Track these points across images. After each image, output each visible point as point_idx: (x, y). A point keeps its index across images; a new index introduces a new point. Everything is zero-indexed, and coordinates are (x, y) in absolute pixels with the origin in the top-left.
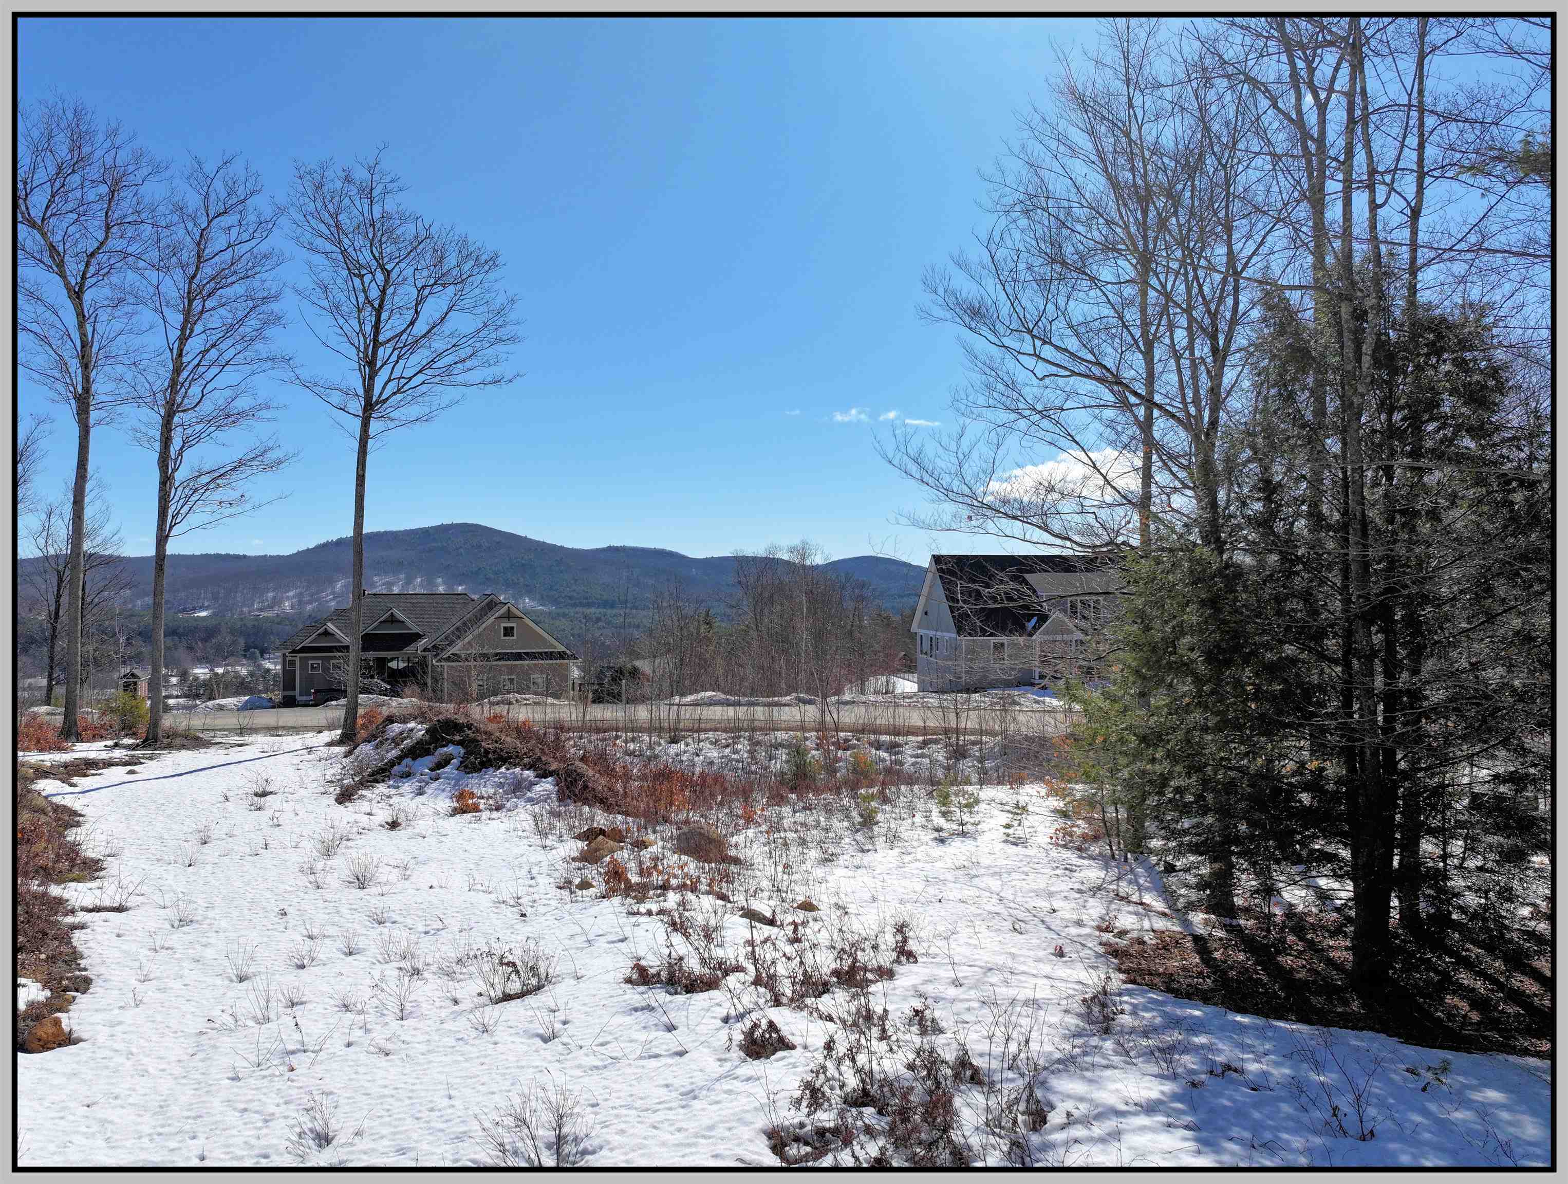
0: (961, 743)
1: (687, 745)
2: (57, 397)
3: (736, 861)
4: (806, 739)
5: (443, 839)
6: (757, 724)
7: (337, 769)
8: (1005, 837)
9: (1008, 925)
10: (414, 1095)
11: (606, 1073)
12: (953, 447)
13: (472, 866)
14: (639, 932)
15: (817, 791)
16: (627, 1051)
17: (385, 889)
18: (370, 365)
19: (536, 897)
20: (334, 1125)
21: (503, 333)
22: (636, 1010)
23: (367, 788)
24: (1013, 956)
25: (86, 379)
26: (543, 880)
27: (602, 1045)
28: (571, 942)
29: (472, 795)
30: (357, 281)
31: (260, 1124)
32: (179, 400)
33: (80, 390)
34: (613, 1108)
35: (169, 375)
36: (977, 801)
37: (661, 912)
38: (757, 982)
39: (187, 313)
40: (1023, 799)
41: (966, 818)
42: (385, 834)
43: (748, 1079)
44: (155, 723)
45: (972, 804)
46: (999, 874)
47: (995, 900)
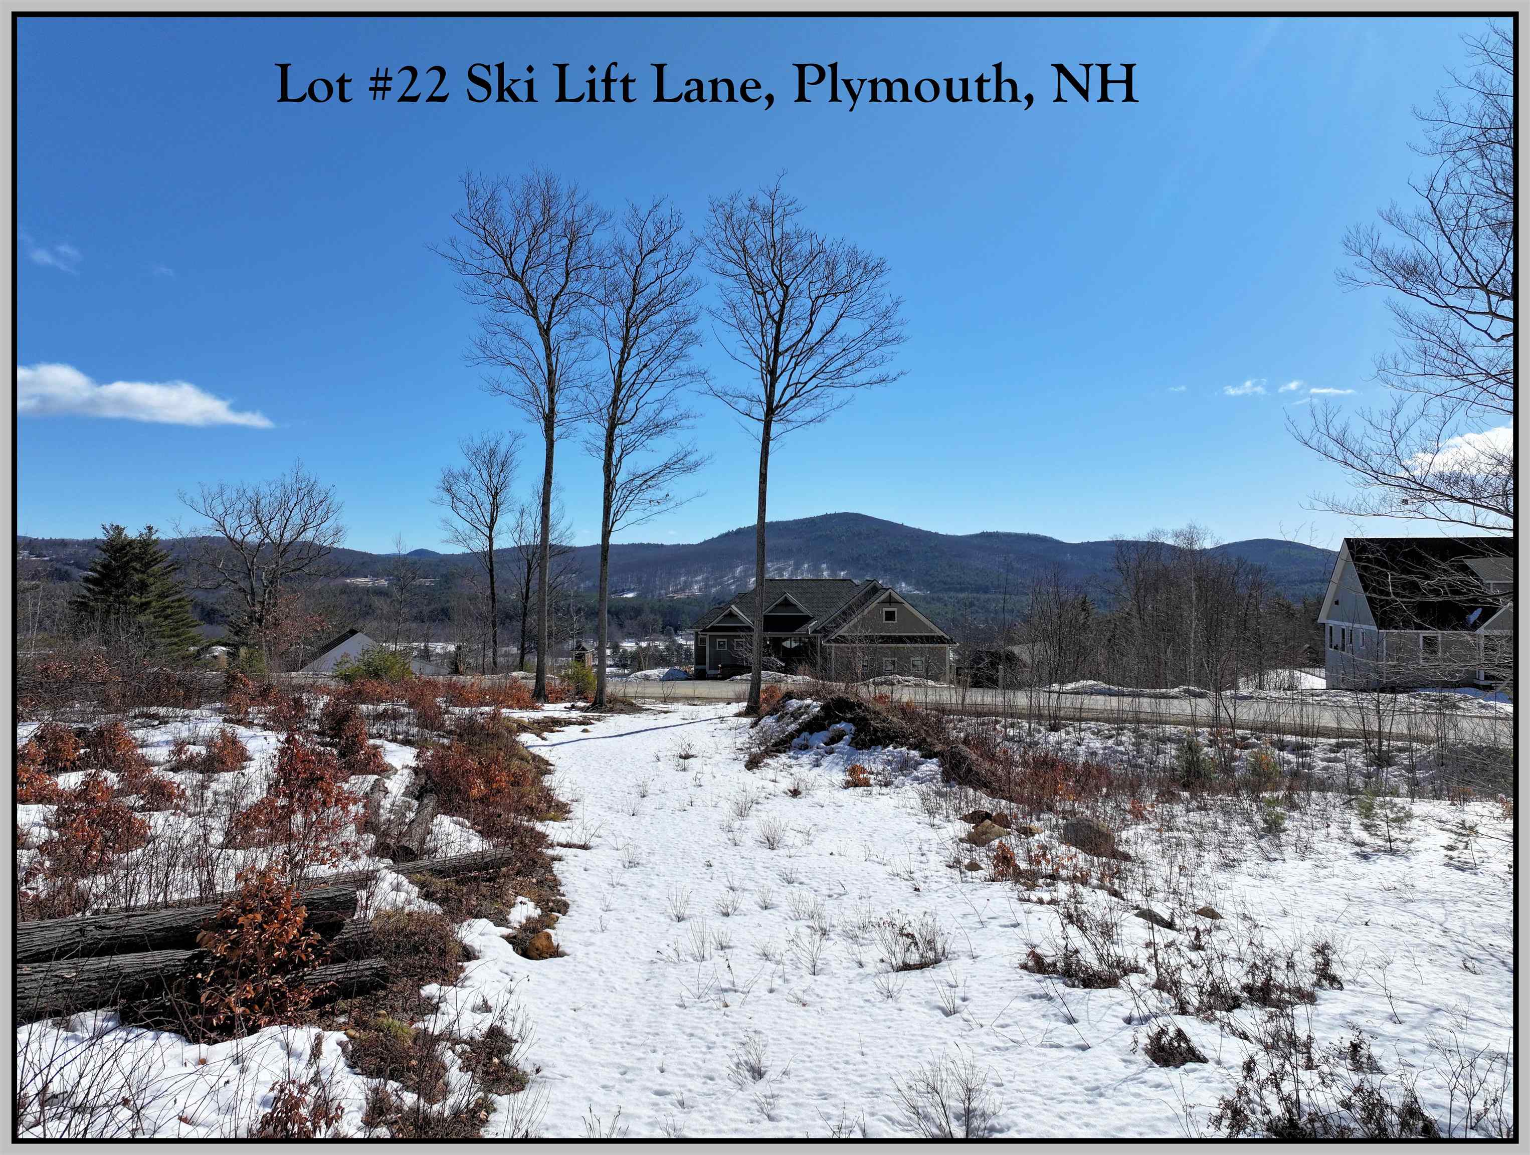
0: (1384, 748)
1: (1068, 733)
2: (531, 418)
3: (1126, 857)
4: (1198, 734)
5: (839, 809)
6: (1142, 716)
7: (745, 738)
8: (1446, 860)
9: (1457, 961)
10: (830, 1046)
11: (1008, 1055)
12: (1387, 425)
13: (867, 838)
14: (1032, 918)
15: (1214, 792)
16: (1028, 1037)
17: (793, 851)
18: (772, 373)
19: (928, 873)
20: (765, 1062)
21: (887, 334)
22: (1034, 997)
23: (771, 757)
24: (1468, 998)
25: (552, 401)
26: (933, 857)
27: (1002, 1026)
28: (965, 921)
29: (863, 771)
30: (760, 298)
31: (704, 1049)
32: (619, 415)
33: (547, 411)
34: (1018, 1091)
35: (611, 394)
36: (1409, 816)
37: (1053, 902)
38: (1159, 985)
39: (625, 339)
40: (1470, 820)
41: (1394, 834)
42: (789, 800)
43: (1158, 1086)
44: (601, 690)
45: (1402, 819)
46: (1442, 902)
47: (1437, 931)
